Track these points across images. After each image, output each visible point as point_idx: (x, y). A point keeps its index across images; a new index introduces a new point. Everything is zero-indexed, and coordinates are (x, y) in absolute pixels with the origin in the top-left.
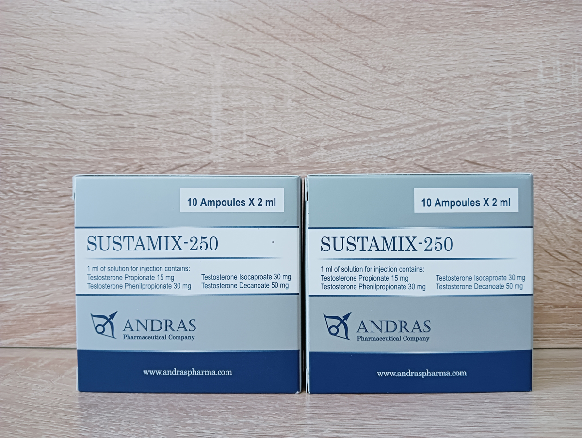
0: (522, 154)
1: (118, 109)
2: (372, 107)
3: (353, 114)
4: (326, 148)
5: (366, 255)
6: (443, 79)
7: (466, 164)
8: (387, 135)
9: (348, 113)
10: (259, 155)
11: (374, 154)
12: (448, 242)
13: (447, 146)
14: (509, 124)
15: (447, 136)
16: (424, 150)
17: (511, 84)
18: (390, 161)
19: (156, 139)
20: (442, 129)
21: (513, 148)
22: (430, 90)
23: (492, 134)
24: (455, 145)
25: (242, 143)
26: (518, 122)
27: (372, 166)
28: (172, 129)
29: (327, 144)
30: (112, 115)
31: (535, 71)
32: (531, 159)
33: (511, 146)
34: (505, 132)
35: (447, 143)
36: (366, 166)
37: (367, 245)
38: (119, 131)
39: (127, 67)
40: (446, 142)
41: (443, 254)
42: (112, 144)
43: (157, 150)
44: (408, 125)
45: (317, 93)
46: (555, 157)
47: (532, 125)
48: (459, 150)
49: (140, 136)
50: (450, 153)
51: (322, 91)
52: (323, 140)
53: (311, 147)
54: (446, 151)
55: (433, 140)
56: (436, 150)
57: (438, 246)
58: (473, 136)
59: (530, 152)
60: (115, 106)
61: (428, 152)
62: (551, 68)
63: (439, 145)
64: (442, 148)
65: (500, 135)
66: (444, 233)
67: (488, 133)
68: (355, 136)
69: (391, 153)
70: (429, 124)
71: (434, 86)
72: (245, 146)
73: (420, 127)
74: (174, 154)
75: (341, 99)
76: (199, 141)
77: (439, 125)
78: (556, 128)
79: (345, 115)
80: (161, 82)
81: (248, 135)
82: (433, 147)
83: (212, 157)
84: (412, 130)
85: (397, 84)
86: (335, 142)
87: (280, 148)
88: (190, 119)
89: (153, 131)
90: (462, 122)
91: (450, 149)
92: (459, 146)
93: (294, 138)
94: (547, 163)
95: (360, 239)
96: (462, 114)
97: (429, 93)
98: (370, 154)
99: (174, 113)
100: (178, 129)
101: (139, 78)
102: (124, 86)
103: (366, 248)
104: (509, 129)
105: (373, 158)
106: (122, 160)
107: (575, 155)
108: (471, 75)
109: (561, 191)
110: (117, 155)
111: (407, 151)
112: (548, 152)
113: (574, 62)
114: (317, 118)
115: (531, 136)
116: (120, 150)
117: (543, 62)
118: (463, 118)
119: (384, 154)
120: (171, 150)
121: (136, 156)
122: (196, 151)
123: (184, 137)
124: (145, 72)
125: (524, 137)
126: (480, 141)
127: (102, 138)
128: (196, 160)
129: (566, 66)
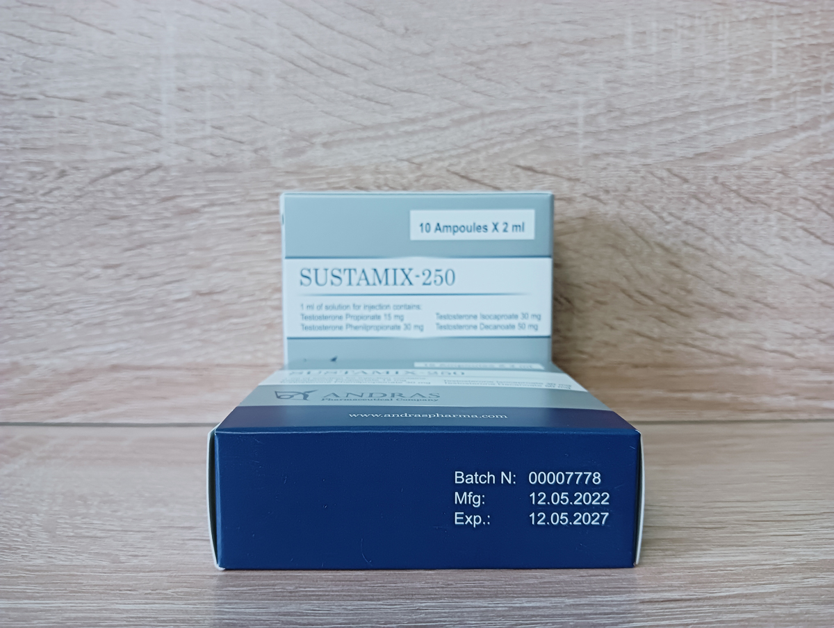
0: (596, 156)
1: (32, 91)
2: (389, 88)
3: (362, 97)
4: (325, 145)
5: (354, 289)
6: (490, 48)
7: (518, 170)
8: (409, 128)
9: (356, 96)
10: (228, 155)
11: (392, 156)
12: (450, 275)
13: (493, 145)
14: (580, 114)
15: (493, 130)
16: (461, 151)
17: (586, 56)
18: (414, 166)
19: (84, 133)
20: (487, 120)
21: (585, 147)
22: (471, 64)
23: (555, 127)
24: (502, 143)
25: (204, 138)
26: (593, 111)
27: (388, 172)
28: (107, 118)
29: (325, 140)
30: (23, 98)
31: (620, 37)
32: (608, 164)
33: (581, 144)
34: (574, 124)
35: (492, 142)
36: (379, 173)
37: (355, 279)
38: (33, 122)
39: (41, 28)
40: (491, 139)
41: (444, 288)
42: (24, 140)
43: (85, 148)
44: (439, 115)
45: (312, 65)
46: (643, 161)
47: (613, 114)
48: (510, 151)
49: (62, 129)
50: (496, 155)
51: (318, 64)
52: (320, 134)
53: (303, 144)
54: (492, 151)
55: (474, 136)
56: (477, 151)
57: (439, 279)
58: (529, 131)
59: (607, 154)
60: (26, 86)
61: (466, 154)
62: (644, 33)
63: (481, 144)
64: (486, 148)
65: (567, 129)
66: (445, 264)
67: (550, 127)
68: (365, 128)
69: (415, 154)
70: (468, 113)
71: (477, 58)
72: (209, 142)
73: (456, 116)
74: (110, 154)
75: (344, 75)
76: (144, 135)
77: (483, 115)
78: (647, 119)
79: (351, 98)
80: (90, 51)
81: (213, 127)
82: (474, 146)
83: (162, 158)
84: (444, 122)
85: (425, 55)
86: (337, 137)
87: (260, 145)
88: (131, 103)
89: (80, 121)
90: (515, 111)
91: (496, 149)
92: (509, 145)
93: (279, 131)
94: (631, 169)
95: (347, 272)
96: (515, 99)
97: (469, 68)
98: (386, 156)
99: (109, 95)
100: (115, 118)
101: (59, 45)
102: (38, 56)
103: (354, 281)
104: (581, 121)
105: (390, 162)
106: (38, 163)
107: (671, 159)
108: (530, 43)
109: (650, 208)
110: (31, 156)
111: (437, 152)
112: (634, 153)
113: (676, 25)
114: (312, 103)
115: (611, 130)
116: (35, 149)
117: (633, 24)
118: (516, 105)
119: (405, 156)
120: (105, 147)
121: (57, 158)
122: (140, 149)
123: (123, 129)
124: (67, 36)
125: (601, 132)
126: (539, 138)
127: (10, 132)
128: (140, 162)
129: (665, 30)
